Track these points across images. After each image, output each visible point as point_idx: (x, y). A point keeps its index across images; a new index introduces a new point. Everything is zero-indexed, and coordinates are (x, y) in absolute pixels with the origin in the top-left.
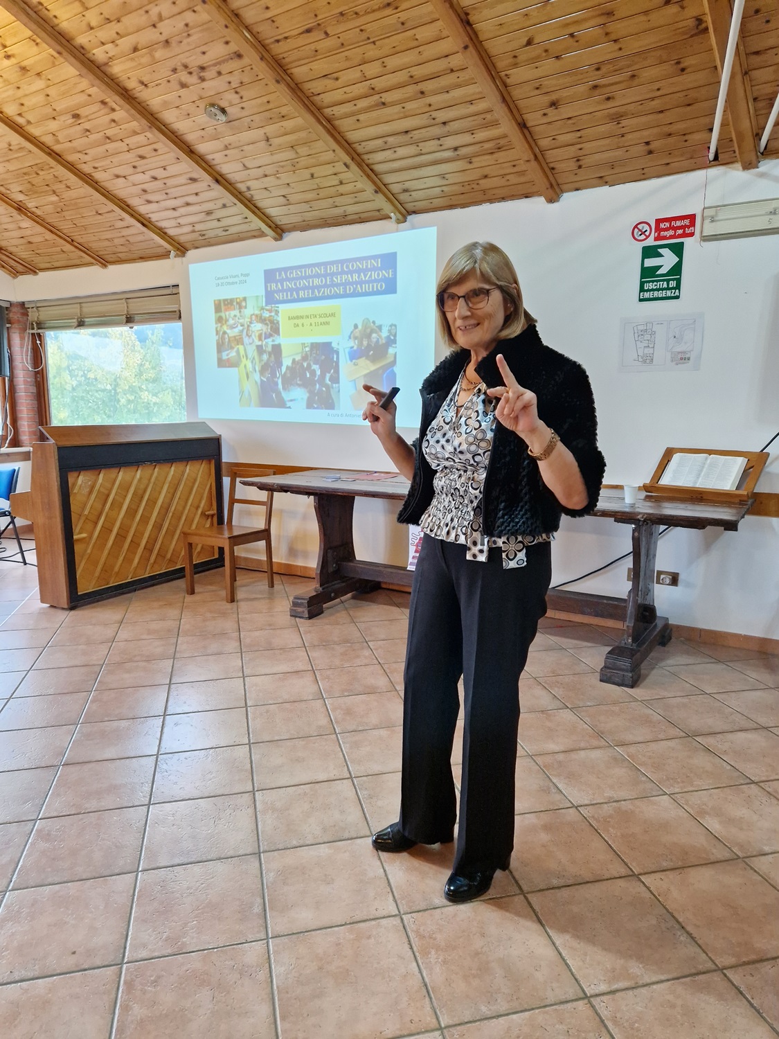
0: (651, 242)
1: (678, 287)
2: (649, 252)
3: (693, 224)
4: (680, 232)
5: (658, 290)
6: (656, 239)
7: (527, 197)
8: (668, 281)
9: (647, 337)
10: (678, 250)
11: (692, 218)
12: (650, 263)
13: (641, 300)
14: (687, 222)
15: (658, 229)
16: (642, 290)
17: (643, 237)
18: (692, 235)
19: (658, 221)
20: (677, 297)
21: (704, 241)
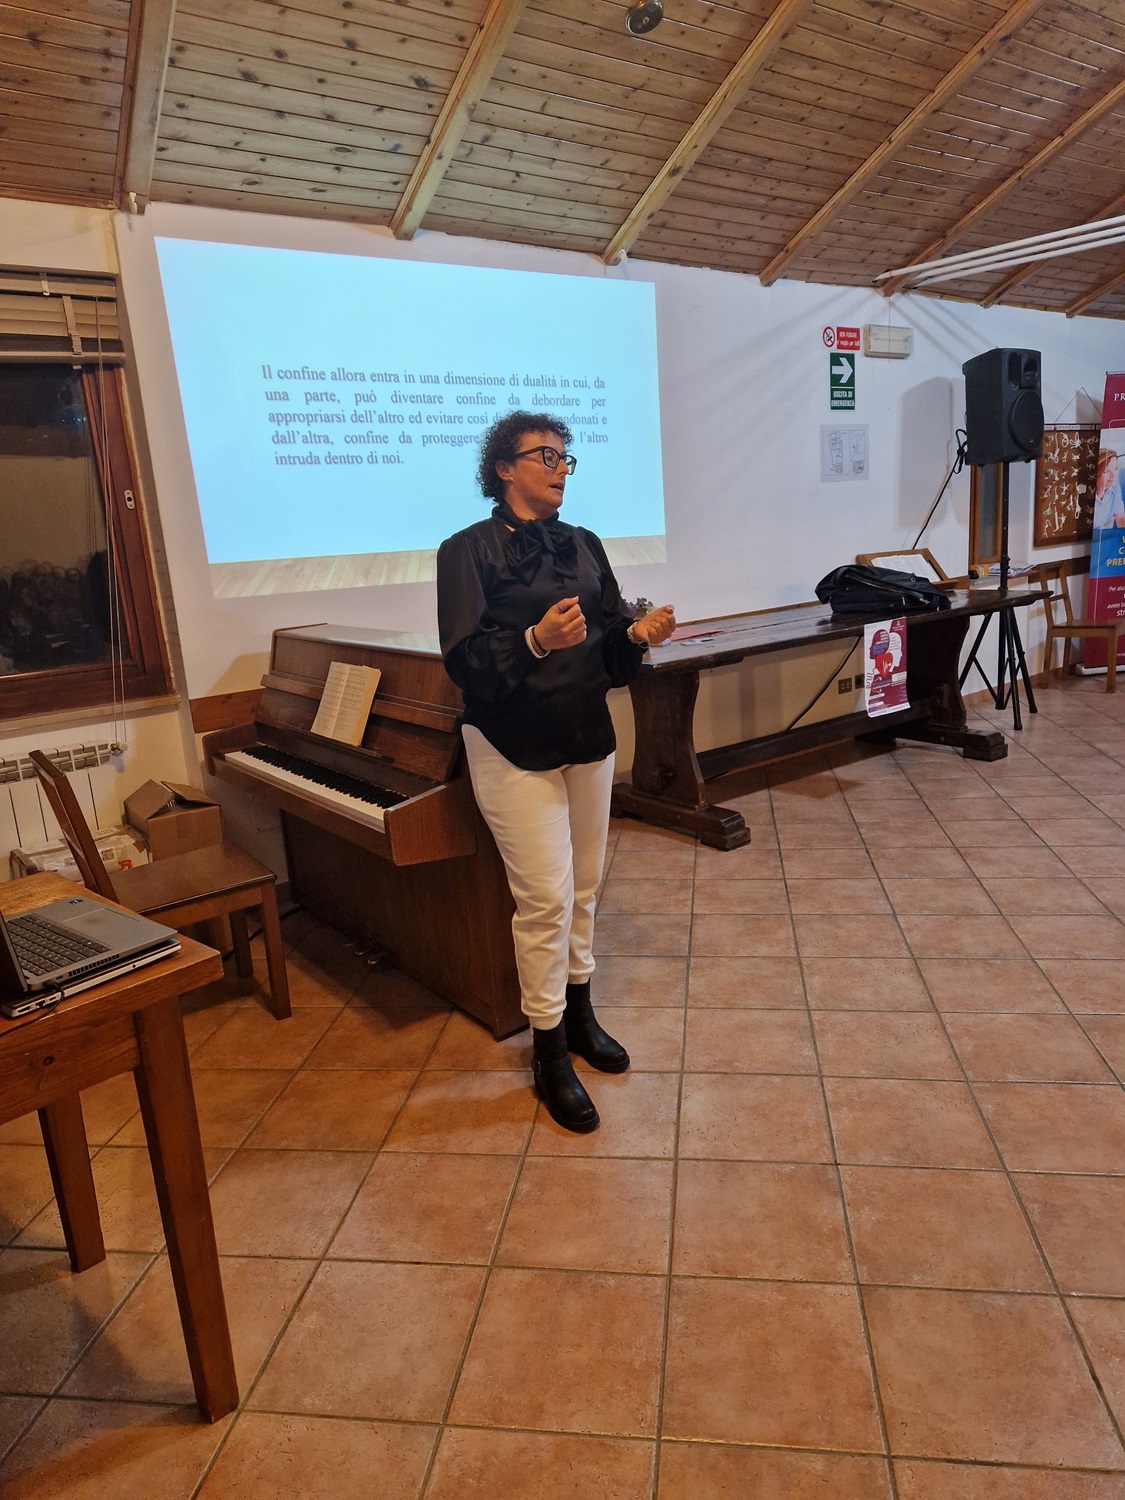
0: (834, 349)
1: (853, 398)
2: (835, 360)
3: (858, 339)
4: (851, 343)
5: (842, 399)
6: (839, 347)
7: (745, 272)
8: (847, 390)
9: (837, 446)
10: (851, 359)
11: (857, 331)
12: (837, 370)
13: (833, 408)
14: (854, 335)
15: (839, 338)
16: (832, 398)
17: (829, 343)
18: (858, 348)
19: (840, 329)
20: (853, 408)
21: (867, 356)
